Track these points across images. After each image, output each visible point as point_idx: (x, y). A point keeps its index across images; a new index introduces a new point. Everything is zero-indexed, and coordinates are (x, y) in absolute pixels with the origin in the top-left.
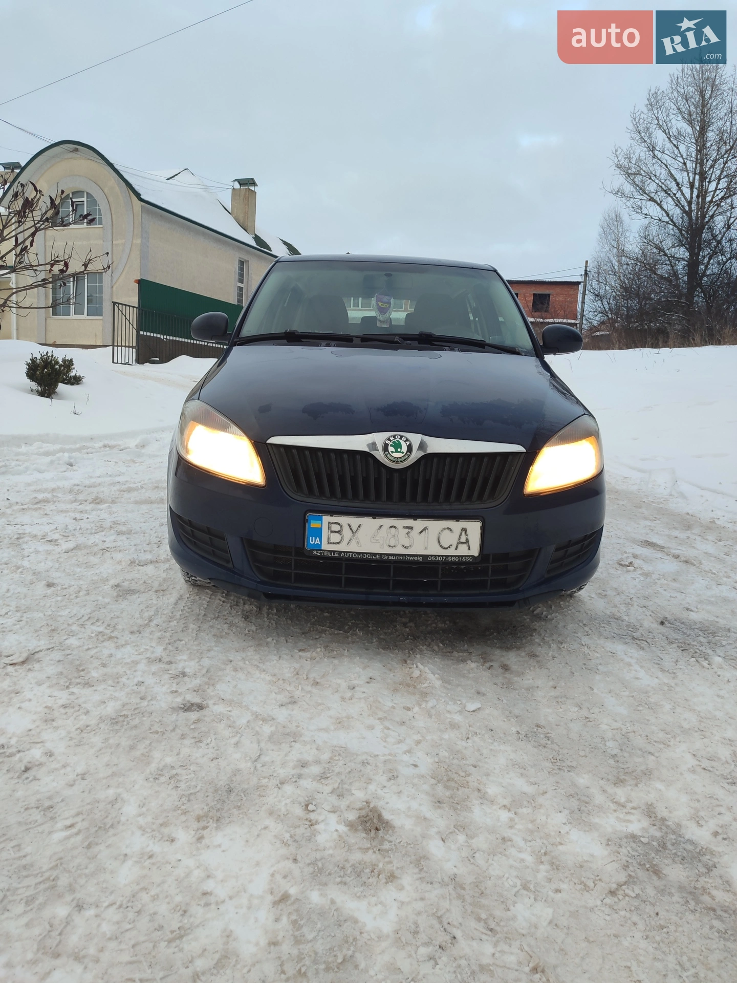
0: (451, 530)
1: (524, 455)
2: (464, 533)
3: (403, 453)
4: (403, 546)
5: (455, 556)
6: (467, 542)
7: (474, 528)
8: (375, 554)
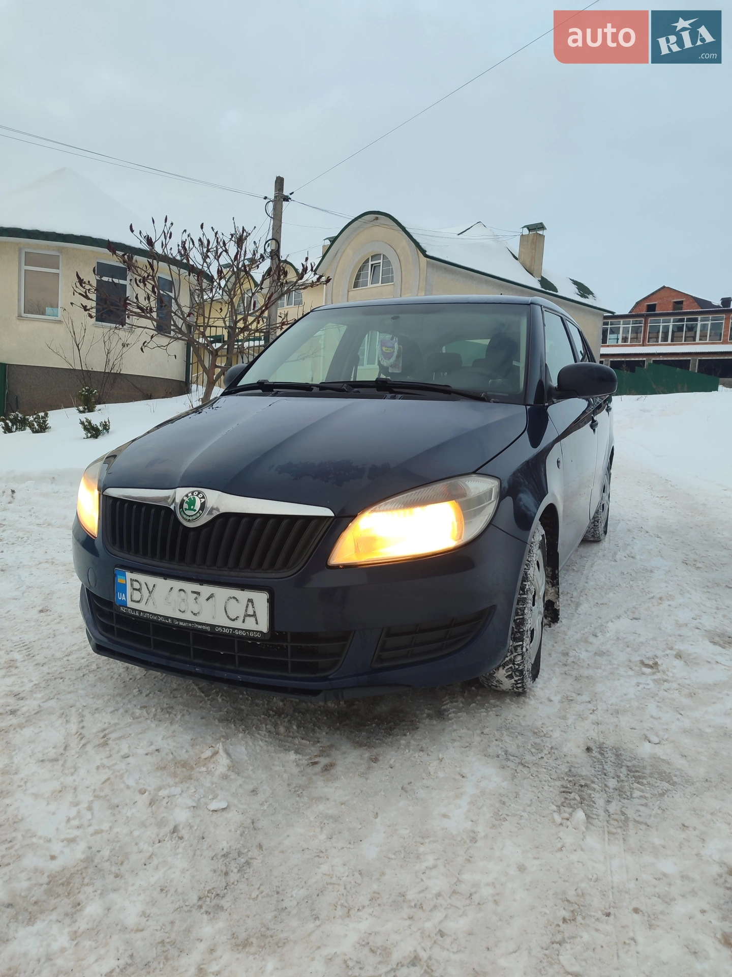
0: (237, 600)
1: (332, 519)
2: (250, 604)
3: (195, 510)
4: (192, 612)
5: (242, 630)
6: (254, 615)
7: (261, 599)
8: (167, 618)
